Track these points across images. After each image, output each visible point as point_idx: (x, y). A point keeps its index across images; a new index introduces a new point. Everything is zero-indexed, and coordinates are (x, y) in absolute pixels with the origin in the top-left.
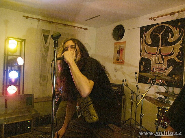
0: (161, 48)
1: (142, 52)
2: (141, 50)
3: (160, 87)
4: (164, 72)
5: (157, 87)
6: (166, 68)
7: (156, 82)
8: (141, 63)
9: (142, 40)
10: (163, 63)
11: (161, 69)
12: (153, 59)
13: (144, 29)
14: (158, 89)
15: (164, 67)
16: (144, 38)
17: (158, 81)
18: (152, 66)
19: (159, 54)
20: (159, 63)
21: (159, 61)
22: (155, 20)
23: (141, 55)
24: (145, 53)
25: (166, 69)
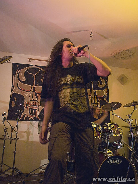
0: (35, 86)
1: (14, 87)
2: (13, 85)
3: (34, 122)
4: (38, 108)
5: (30, 123)
6: (40, 104)
7: (29, 118)
8: (12, 99)
9: (15, 76)
10: (37, 100)
11: (35, 106)
12: (27, 95)
13: (18, 66)
14: (31, 125)
15: (38, 104)
16: (17, 75)
17: (32, 117)
18: (26, 103)
19: (33, 92)
20: (33, 100)
21: (33, 98)
22: (30, 61)
23: (12, 90)
24: (18, 90)
25: (39, 106)
